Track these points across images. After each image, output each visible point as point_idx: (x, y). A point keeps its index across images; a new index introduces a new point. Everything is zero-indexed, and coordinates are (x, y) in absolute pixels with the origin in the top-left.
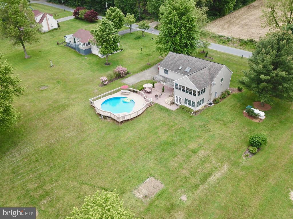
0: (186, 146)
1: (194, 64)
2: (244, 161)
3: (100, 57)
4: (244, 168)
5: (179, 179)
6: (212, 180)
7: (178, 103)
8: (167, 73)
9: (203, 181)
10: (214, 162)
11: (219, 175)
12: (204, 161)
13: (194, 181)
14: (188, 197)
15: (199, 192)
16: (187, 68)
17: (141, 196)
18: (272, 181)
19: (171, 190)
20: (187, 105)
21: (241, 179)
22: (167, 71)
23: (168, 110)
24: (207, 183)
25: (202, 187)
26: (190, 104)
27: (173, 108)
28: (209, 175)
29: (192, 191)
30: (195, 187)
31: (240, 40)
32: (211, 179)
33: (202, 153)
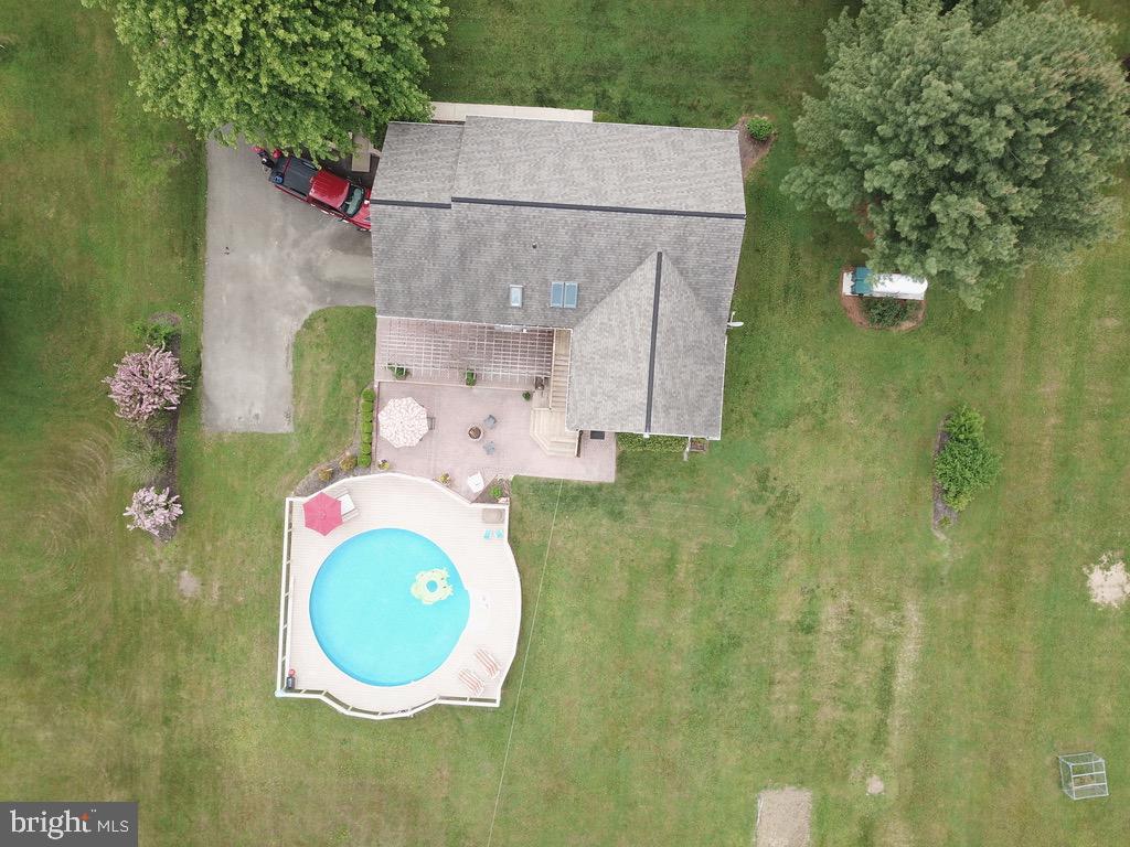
0: (772, 618)
2: (946, 548)
4: (956, 578)
6: (903, 681)
9: (885, 699)
10: (878, 620)
11: (909, 652)
12: (854, 637)
13: (864, 719)
14: (883, 775)
15: (897, 742)
19: (834, 792)
24: (898, 701)
25: (895, 722)
28: (890, 671)
29: (879, 753)
30: (879, 737)
32: (900, 680)
33: (830, 615)
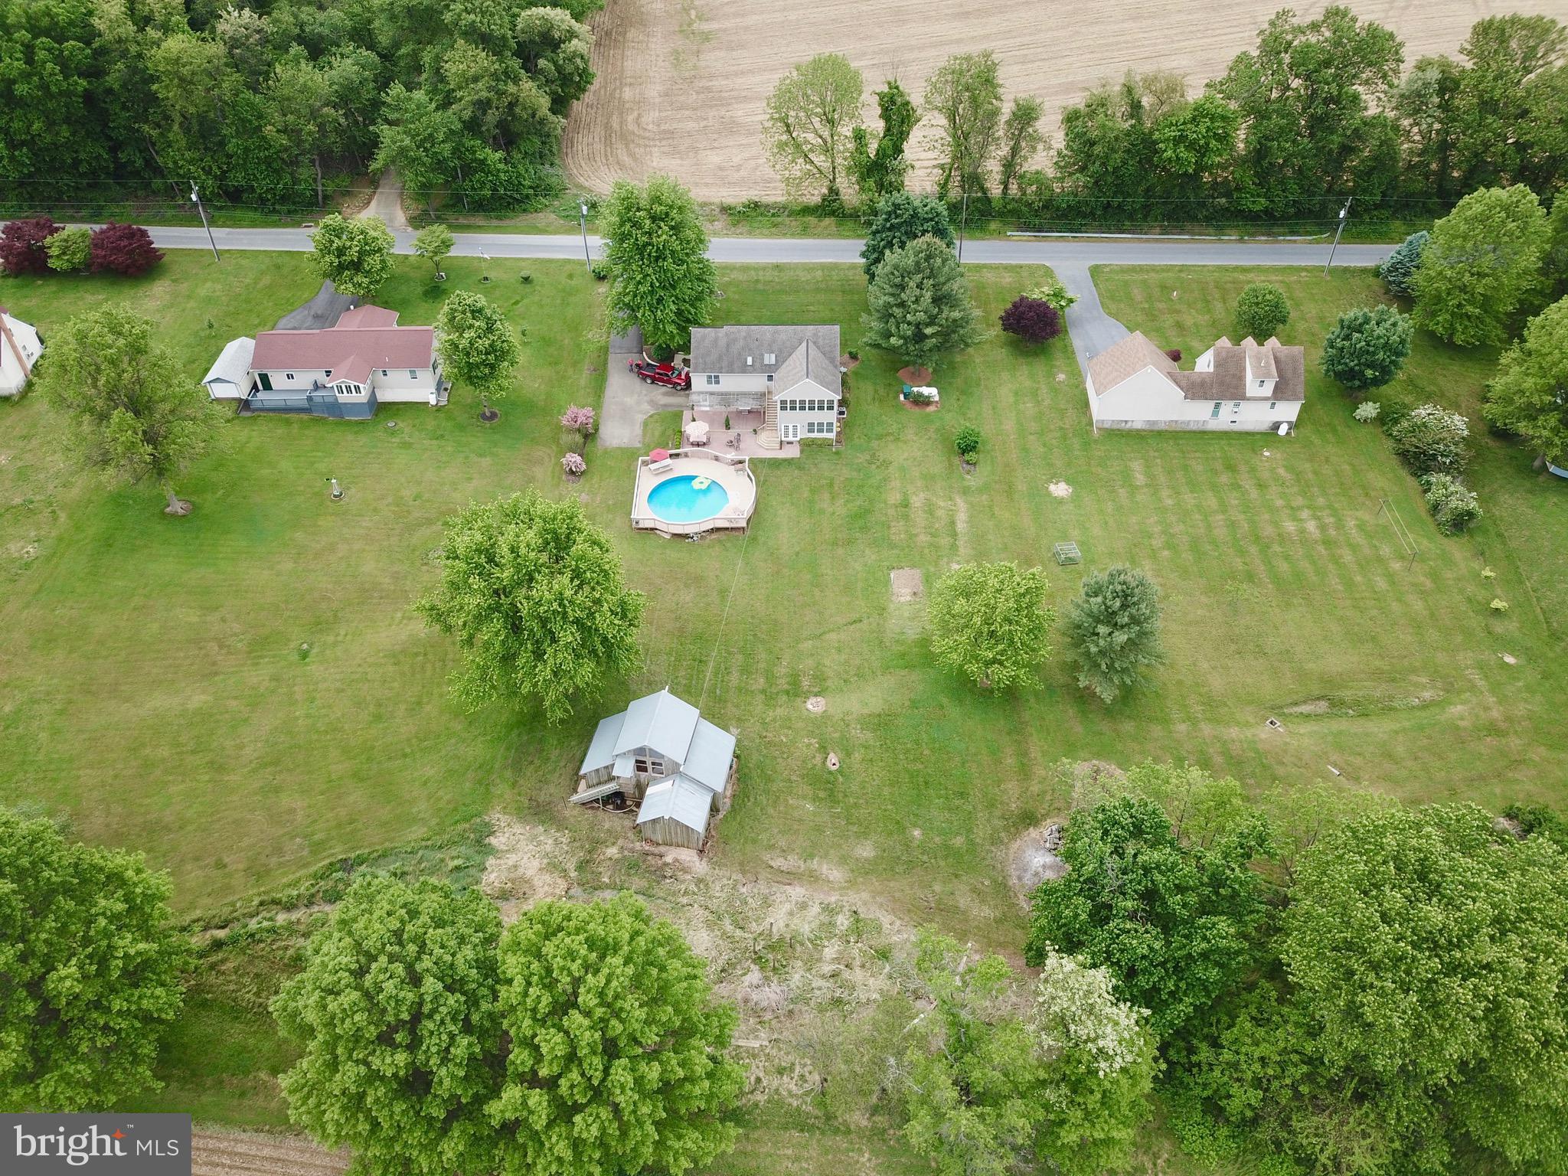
0: (885, 502)
1: (774, 341)
2: (972, 480)
3: (433, 402)
4: (980, 491)
5: (926, 551)
6: (961, 527)
7: (791, 438)
8: (717, 382)
9: (954, 535)
10: (942, 504)
11: (962, 516)
12: (930, 510)
13: (944, 541)
14: (958, 563)
15: (964, 550)
16: (766, 356)
17: (908, 598)
18: (1021, 486)
19: (932, 569)
20: (816, 435)
21: (990, 507)
22: (717, 377)
23: (789, 462)
24: (960, 535)
25: (960, 543)
26: (820, 431)
27: (793, 452)
28: (953, 523)
29: (955, 554)
30: (954, 547)
31: (726, 210)
32: (959, 526)
33: (917, 501)
